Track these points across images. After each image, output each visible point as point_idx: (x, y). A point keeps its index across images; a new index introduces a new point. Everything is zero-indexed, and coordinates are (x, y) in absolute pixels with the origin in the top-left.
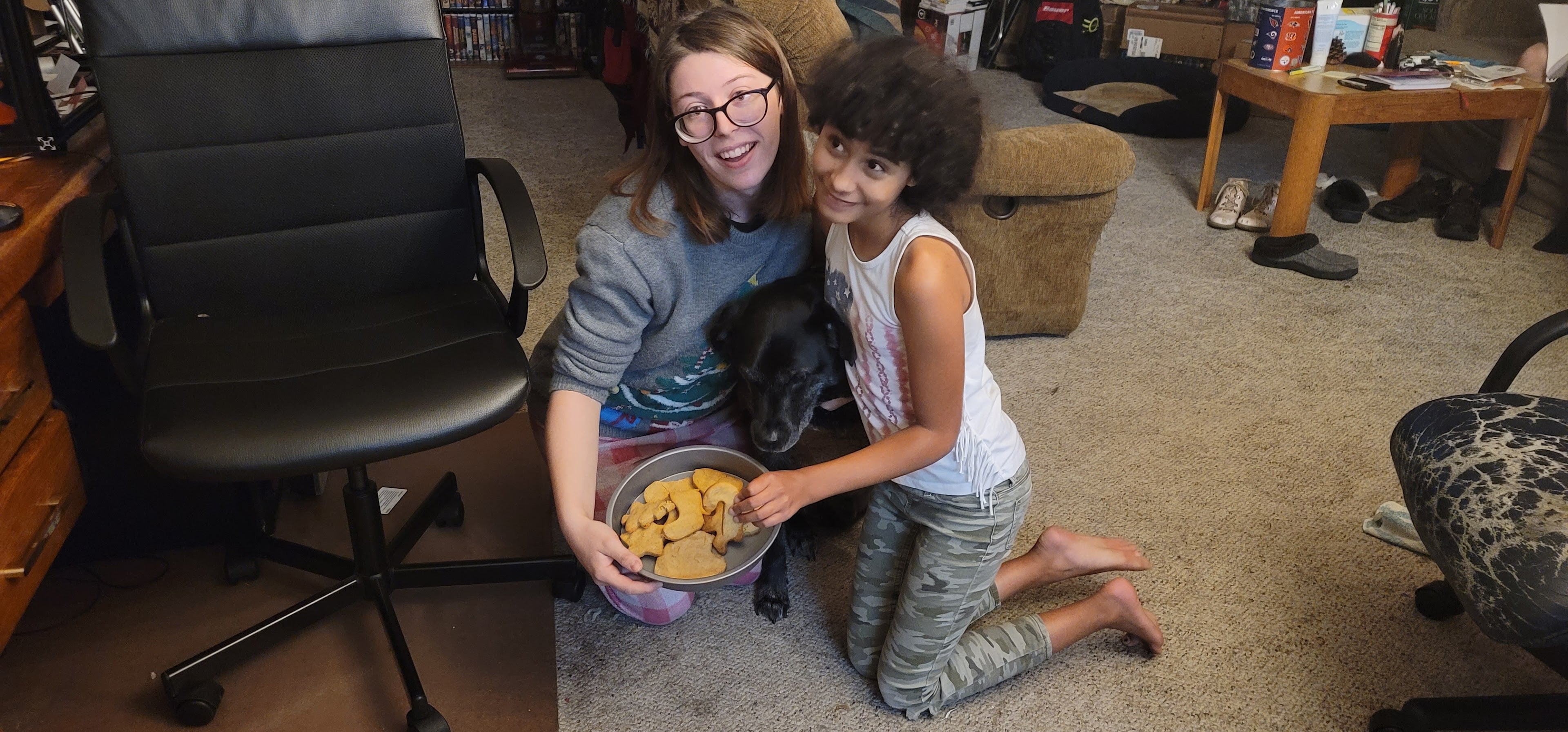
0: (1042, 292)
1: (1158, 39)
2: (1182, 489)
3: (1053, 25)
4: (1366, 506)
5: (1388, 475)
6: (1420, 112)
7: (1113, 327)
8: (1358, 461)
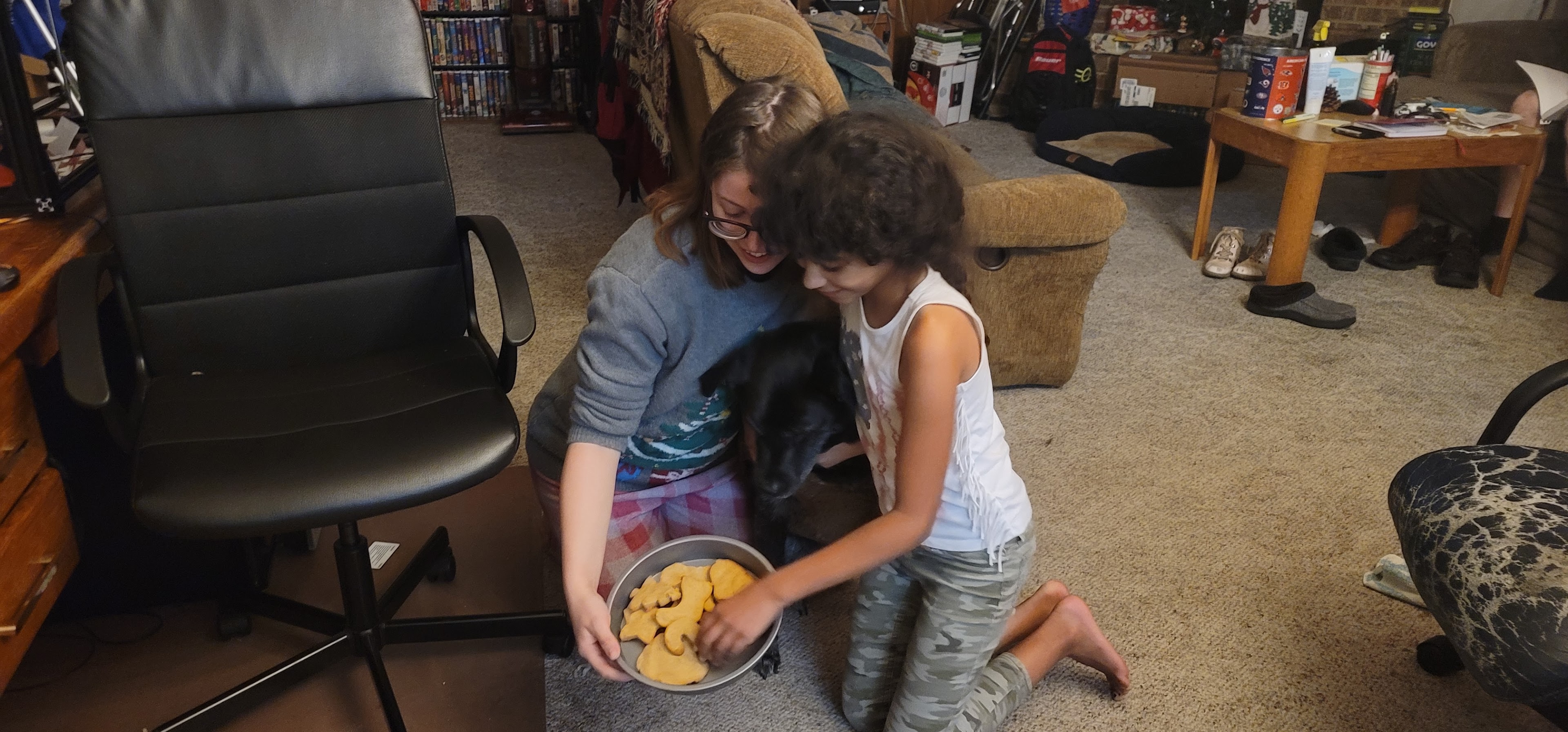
0: (1035, 343)
1: (1151, 88)
2: (1178, 542)
3: (1046, 75)
4: (1366, 559)
5: (1388, 527)
6: (1416, 160)
7: (1107, 378)
8: (1357, 513)
